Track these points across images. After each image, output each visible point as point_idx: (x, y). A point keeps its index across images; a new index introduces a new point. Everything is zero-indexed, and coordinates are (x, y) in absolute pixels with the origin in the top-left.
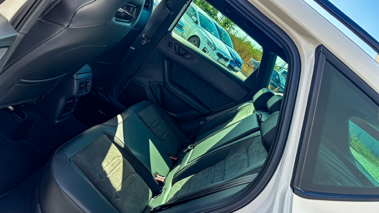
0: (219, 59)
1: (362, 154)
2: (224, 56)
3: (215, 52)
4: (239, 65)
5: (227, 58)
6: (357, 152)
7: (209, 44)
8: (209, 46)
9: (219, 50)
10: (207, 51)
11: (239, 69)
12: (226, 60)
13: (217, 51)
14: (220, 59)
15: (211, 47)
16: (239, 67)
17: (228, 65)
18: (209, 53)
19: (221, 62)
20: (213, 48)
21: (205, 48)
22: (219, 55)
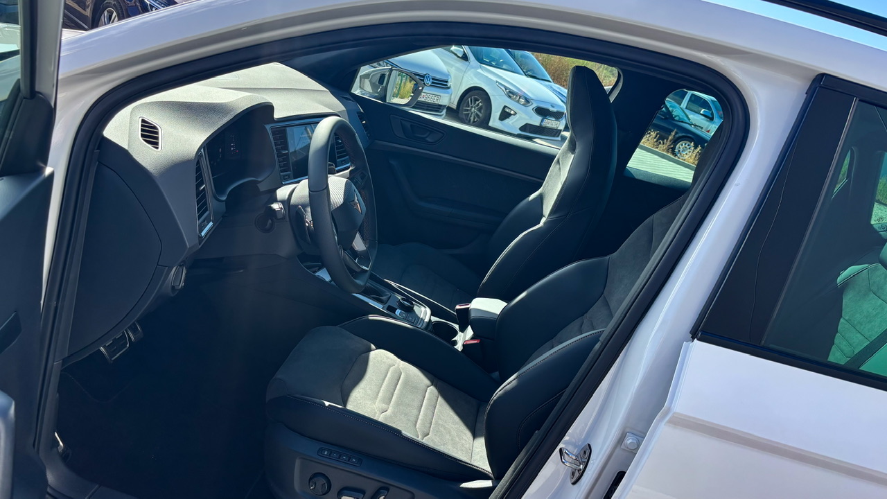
0: (542, 121)
2: (552, 109)
3: (530, 108)
5: (557, 112)
7: (511, 95)
8: (513, 99)
9: (537, 101)
10: (512, 112)
12: (558, 115)
13: (535, 105)
14: (546, 121)
15: (518, 101)
17: (564, 126)
18: (518, 116)
19: (549, 125)
20: (523, 101)
21: (505, 107)
22: (542, 112)
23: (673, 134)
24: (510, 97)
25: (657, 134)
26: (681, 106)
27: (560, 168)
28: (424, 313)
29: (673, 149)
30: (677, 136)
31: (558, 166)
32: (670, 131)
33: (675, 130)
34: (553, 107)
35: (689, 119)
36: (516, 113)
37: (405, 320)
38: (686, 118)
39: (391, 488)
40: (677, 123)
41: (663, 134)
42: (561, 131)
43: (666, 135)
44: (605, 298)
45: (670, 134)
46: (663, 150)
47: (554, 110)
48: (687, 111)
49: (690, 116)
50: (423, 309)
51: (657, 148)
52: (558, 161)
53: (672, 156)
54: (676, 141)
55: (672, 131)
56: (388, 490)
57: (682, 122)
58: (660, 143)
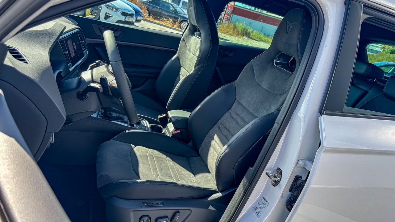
0: (125, 18)
1: (262, 41)
2: (129, 13)
3: (119, 13)
4: (140, 14)
5: (132, 14)
6: (259, 41)
7: (108, 7)
8: (110, 9)
9: (121, 9)
10: (110, 16)
11: (142, 17)
12: (132, 15)
13: (121, 11)
14: (127, 18)
15: (112, 10)
16: (141, 15)
17: (135, 20)
18: (113, 17)
19: (129, 20)
20: (114, 9)
21: (106, 13)
22: (124, 14)
23: (179, 19)
24: (108, 8)
25: (172, 20)
26: (180, 7)
27: (185, 43)
28: (146, 123)
29: (180, 26)
30: (181, 20)
31: (184, 42)
32: (177, 19)
33: (180, 18)
34: (129, 12)
35: (184, 12)
36: (112, 16)
37: (140, 129)
38: (182, 12)
39: (180, 211)
40: (179, 14)
41: (175, 20)
42: (134, 22)
43: (176, 21)
44: (238, 101)
45: (178, 20)
46: (176, 27)
47: (130, 13)
48: (182, 9)
49: (184, 11)
50: (144, 122)
51: (173, 26)
52: (184, 40)
53: (180, 29)
54: (181, 22)
55: (179, 18)
56: (178, 212)
57: (182, 14)
58: (174, 24)
